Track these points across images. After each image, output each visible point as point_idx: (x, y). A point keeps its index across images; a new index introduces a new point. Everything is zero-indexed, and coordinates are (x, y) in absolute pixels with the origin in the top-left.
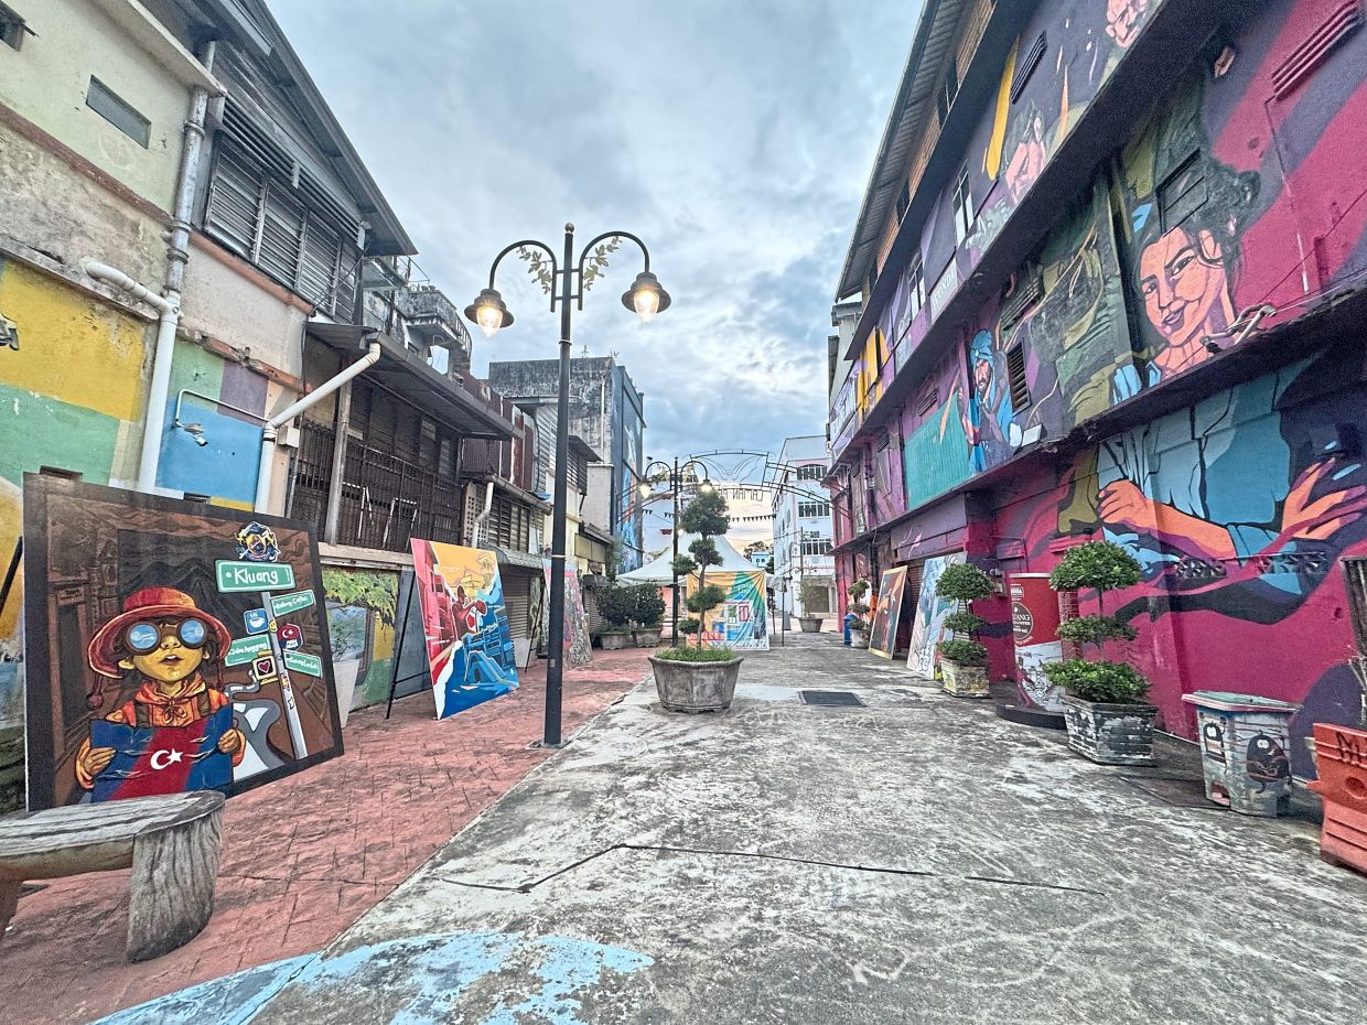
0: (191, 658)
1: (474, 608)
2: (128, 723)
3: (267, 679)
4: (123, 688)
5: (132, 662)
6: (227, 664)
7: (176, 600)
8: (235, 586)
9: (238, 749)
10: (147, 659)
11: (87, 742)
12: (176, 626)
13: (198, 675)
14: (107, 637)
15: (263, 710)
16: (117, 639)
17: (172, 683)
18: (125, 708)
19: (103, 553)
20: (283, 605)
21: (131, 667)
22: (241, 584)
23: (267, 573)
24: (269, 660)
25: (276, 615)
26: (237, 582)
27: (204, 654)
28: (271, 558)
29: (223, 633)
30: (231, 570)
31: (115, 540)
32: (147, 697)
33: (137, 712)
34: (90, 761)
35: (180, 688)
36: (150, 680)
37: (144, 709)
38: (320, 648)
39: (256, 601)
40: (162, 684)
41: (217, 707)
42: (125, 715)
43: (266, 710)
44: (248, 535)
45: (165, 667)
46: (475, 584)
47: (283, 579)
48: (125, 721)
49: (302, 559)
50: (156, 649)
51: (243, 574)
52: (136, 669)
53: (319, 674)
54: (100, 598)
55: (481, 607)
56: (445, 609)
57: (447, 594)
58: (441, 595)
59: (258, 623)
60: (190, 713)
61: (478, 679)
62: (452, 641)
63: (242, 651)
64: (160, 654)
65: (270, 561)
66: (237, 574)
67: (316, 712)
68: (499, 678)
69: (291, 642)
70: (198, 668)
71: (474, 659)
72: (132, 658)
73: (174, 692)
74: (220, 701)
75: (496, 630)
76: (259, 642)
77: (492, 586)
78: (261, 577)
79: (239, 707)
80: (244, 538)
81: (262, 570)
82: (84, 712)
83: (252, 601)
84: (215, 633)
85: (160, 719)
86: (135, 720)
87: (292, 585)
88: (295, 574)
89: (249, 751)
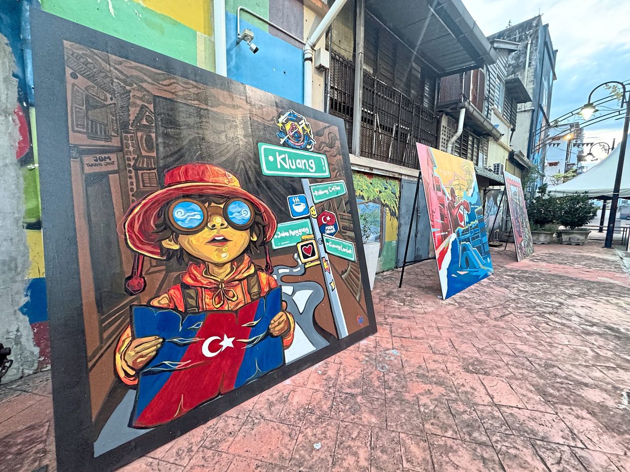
0: (240, 240)
1: (462, 207)
2: (176, 309)
3: (311, 262)
4: (168, 271)
5: (176, 242)
6: (275, 247)
7: (221, 179)
8: (278, 170)
9: (287, 332)
10: (192, 238)
11: (129, 331)
12: (222, 206)
13: (246, 257)
14: (146, 213)
15: (308, 293)
16: (158, 216)
17: (220, 265)
18: (172, 292)
19: (138, 119)
20: (321, 193)
21: (176, 247)
22: (283, 169)
23: (305, 161)
24: (312, 244)
25: (316, 202)
26: (279, 167)
27: (251, 236)
28: (309, 147)
29: (269, 216)
30: (273, 153)
31: (151, 107)
32: (195, 279)
33: (185, 297)
34: (133, 353)
35: (229, 270)
36: (197, 261)
37: (192, 292)
38: (352, 234)
39: (296, 185)
40: (211, 266)
41: (266, 290)
42: (171, 299)
43: (311, 291)
44: (287, 121)
45: (212, 248)
46: (462, 187)
47: (319, 169)
48: (172, 306)
49: (334, 151)
50: (203, 229)
51: (284, 159)
52: (182, 249)
53: (353, 258)
54: (137, 169)
55: (466, 206)
56: (443, 205)
57: (444, 193)
58: (440, 194)
59: (300, 208)
60: (241, 296)
61: (468, 265)
62: (450, 233)
63: (287, 234)
64: (207, 234)
65: (307, 150)
66: (279, 159)
67: (353, 294)
68: (481, 265)
69: (329, 228)
70: (247, 250)
71: (465, 249)
72: (177, 237)
73: (223, 274)
74: (269, 284)
75: (477, 226)
76: (302, 226)
77: (472, 190)
78: (300, 163)
79: (287, 289)
80: (283, 124)
81: (302, 157)
82: (123, 297)
83: (293, 186)
84: (261, 215)
85: (209, 302)
86: (182, 304)
87: (327, 174)
88: (329, 164)
89: (298, 333)
